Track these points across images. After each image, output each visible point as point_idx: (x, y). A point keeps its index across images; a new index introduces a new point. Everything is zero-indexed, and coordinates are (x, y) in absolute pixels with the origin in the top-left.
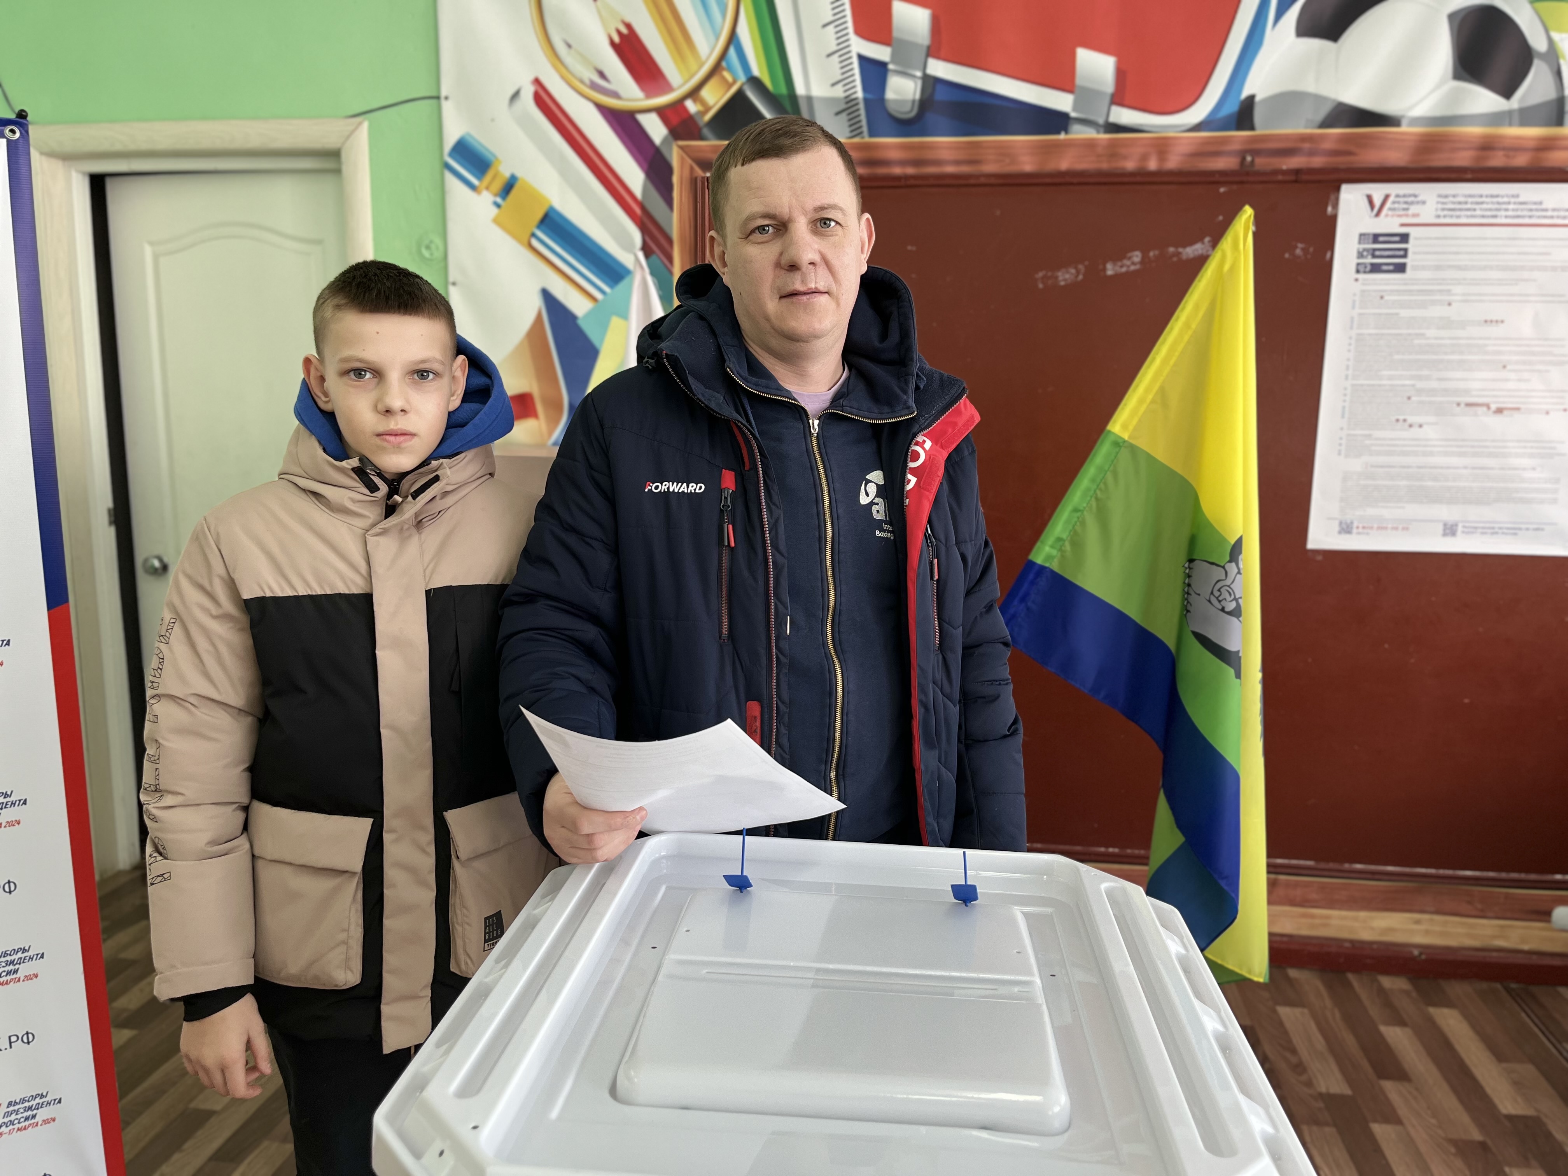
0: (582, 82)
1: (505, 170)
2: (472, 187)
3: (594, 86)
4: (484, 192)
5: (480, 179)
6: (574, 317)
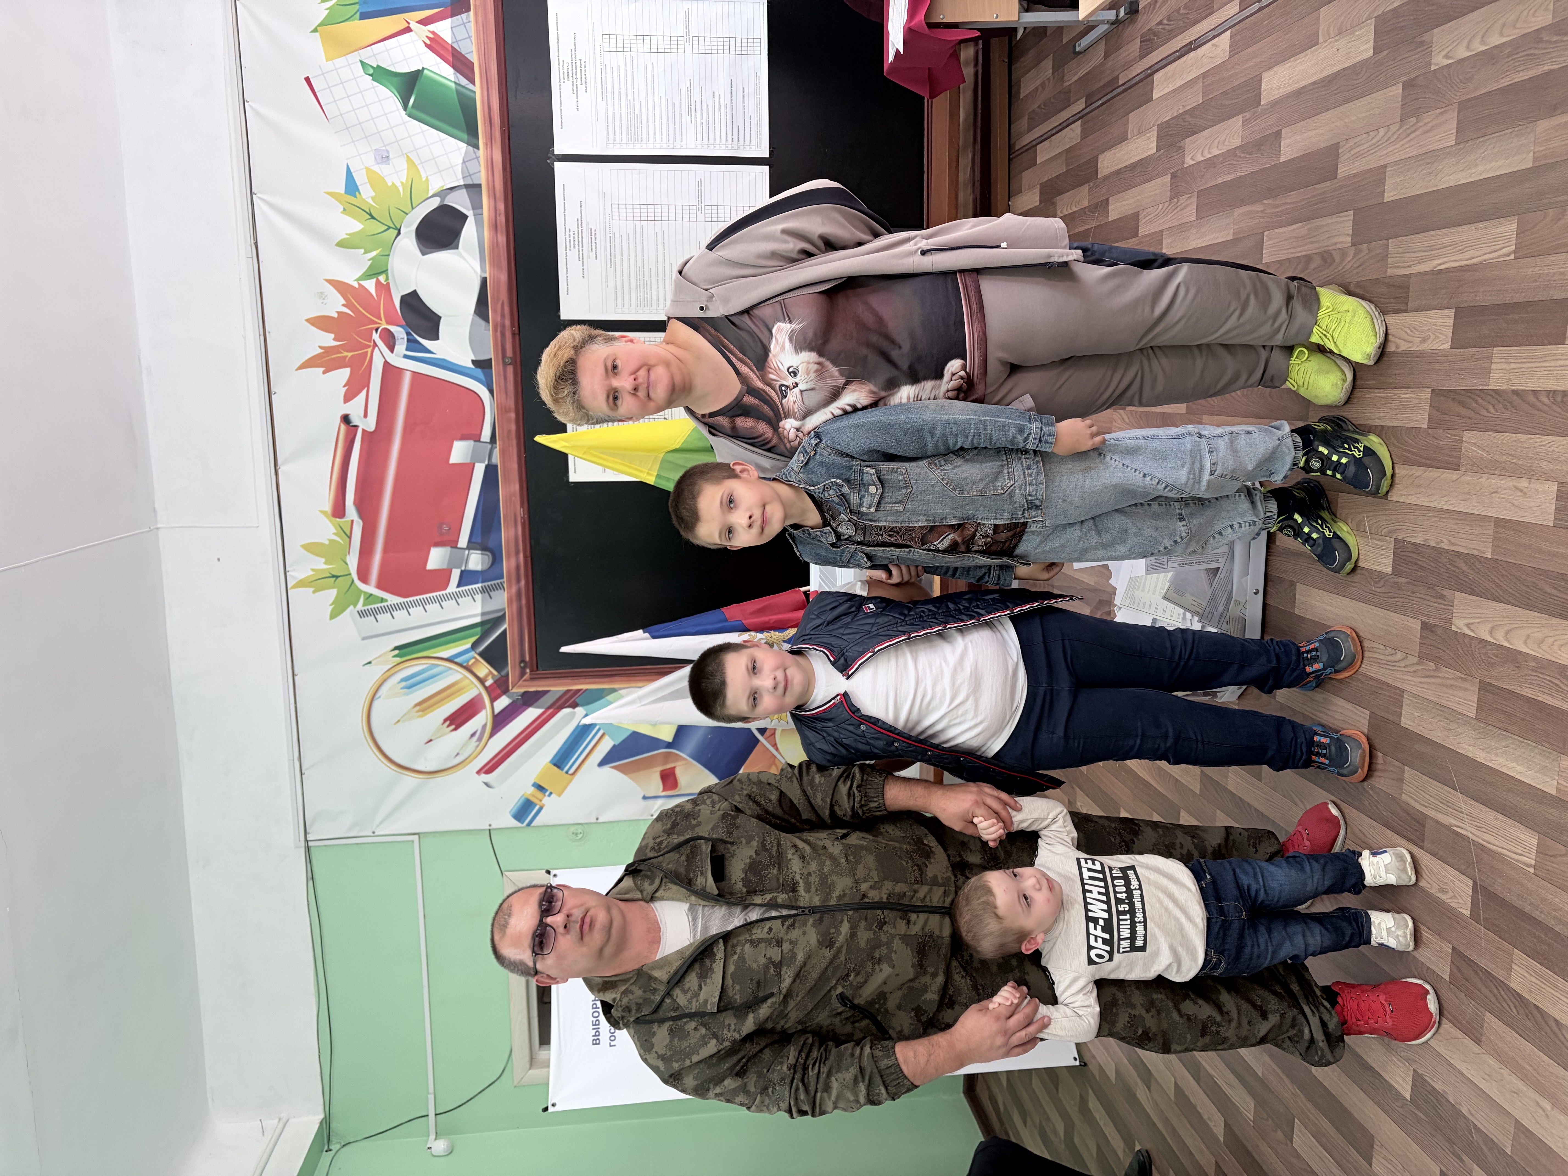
0: (477, 746)
1: (530, 791)
2: (541, 809)
3: (480, 739)
4: (543, 802)
5: (536, 805)
6: (614, 746)
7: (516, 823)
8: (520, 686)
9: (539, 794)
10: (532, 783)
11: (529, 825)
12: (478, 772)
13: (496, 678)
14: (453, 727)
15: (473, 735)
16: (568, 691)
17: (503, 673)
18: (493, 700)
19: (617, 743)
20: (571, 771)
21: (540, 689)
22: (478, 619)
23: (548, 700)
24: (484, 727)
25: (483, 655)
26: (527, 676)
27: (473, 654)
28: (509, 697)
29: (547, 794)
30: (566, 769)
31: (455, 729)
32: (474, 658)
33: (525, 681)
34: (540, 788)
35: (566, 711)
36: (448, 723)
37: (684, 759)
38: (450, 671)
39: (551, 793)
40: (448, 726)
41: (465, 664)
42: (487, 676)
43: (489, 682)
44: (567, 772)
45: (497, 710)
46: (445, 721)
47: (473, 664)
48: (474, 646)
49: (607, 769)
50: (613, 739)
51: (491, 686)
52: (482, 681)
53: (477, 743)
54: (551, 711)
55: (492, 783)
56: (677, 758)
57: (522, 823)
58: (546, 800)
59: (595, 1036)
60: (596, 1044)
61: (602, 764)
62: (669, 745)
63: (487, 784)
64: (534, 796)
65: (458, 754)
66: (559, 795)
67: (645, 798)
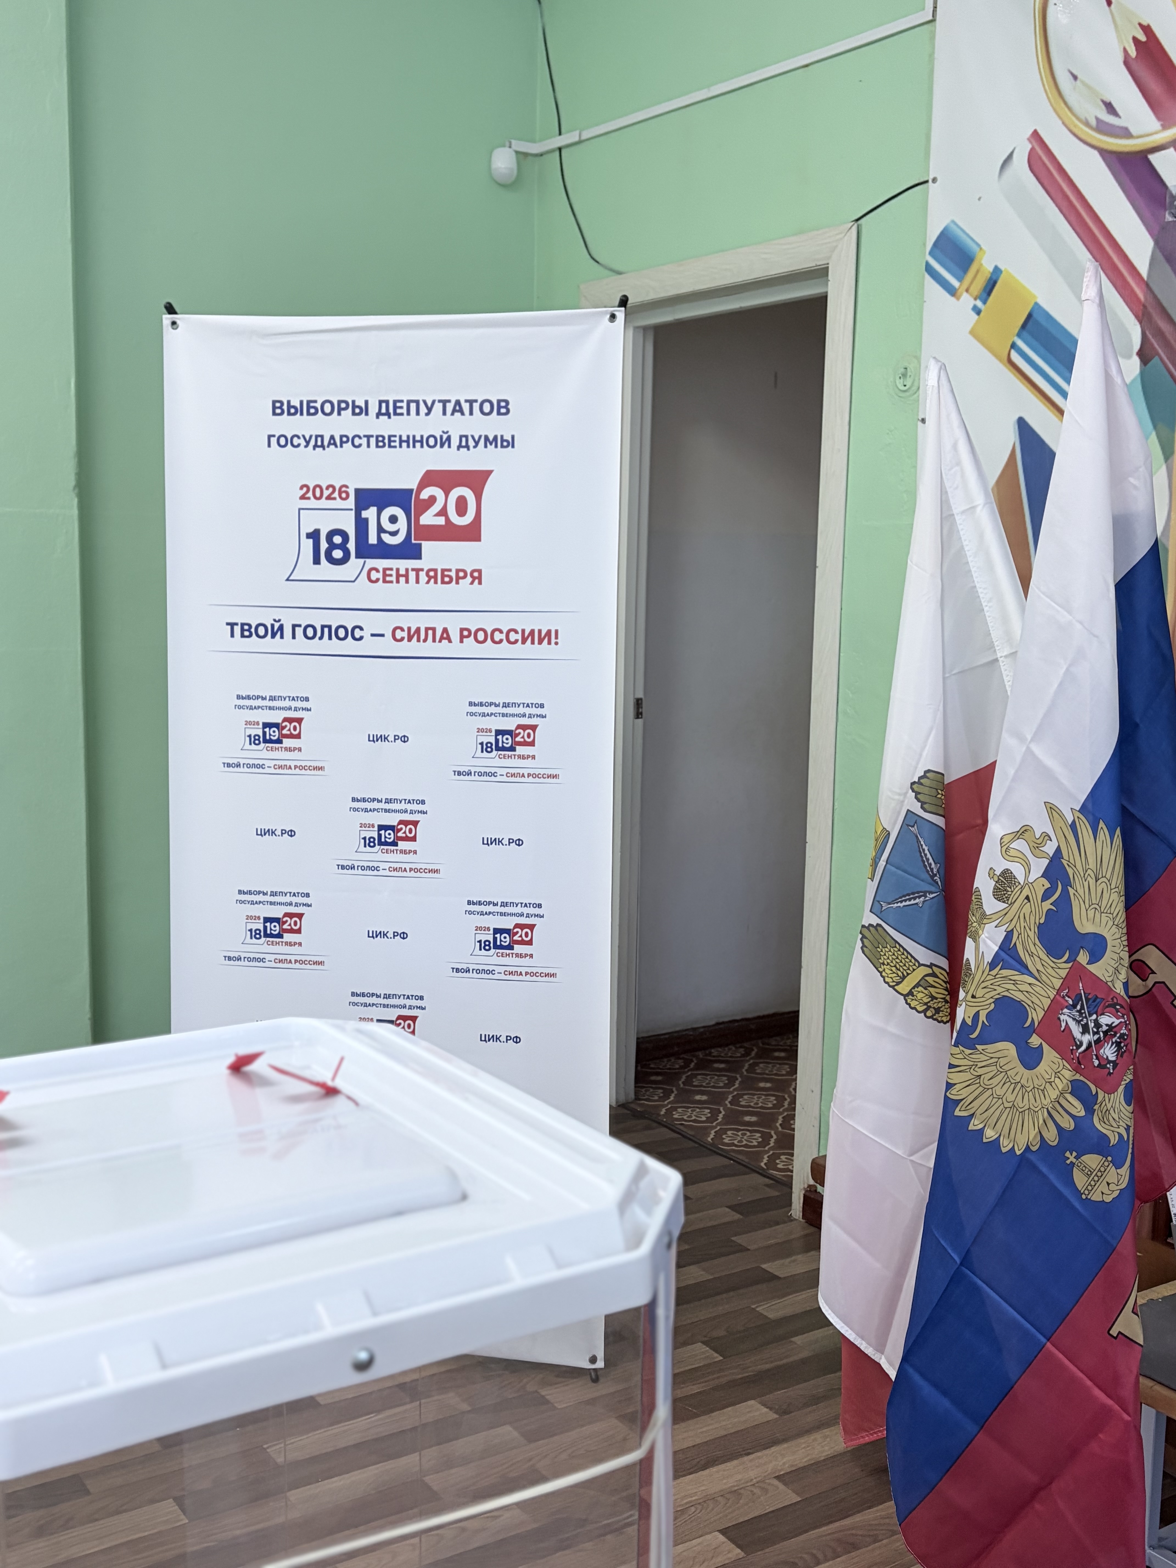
7: (932, 237)
9: (979, 285)
10: (1002, 267)
11: (929, 269)
12: (1036, 136)
14: (1133, 52)
15: (1110, 108)
20: (1015, 357)
23: (1166, 283)
24: (1126, 133)
29: (979, 303)
30: (1020, 343)
31: (1127, 60)
34: (990, 286)
35: (1136, 334)
36: (1143, 38)
39: (978, 312)
40: (1135, 40)
44: (1013, 346)
45: (1157, 159)
53: (1094, 123)
54: (1142, 296)
57: (931, 253)
59: (289, 406)
60: (274, 408)
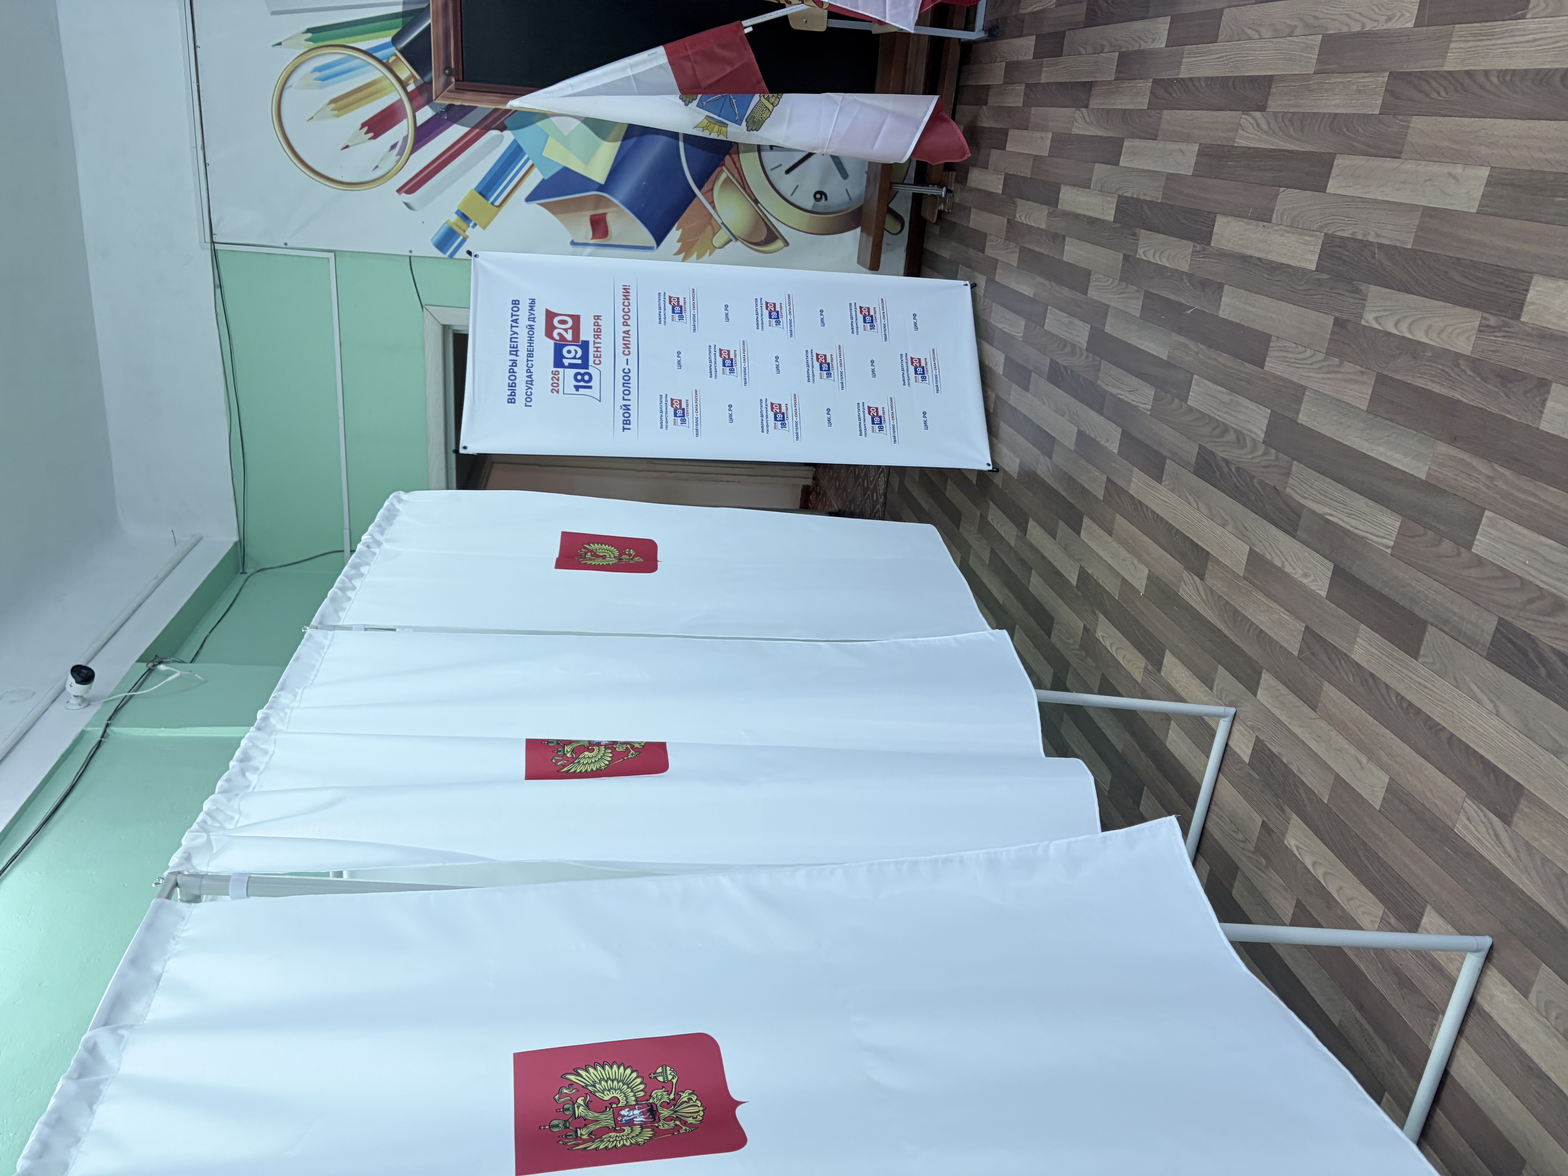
0: (398, 161)
2: (464, 240)
4: (467, 233)
5: (459, 235)
6: (543, 180)
7: (437, 253)
8: (445, 98)
9: (463, 224)
10: (456, 210)
11: (451, 256)
12: (399, 191)
13: (419, 84)
14: (371, 135)
15: (393, 147)
16: (496, 110)
17: (427, 79)
18: (415, 110)
19: (546, 178)
20: (497, 203)
21: (466, 104)
22: (399, 9)
23: (475, 117)
24: (406, 138)
25: (406, 52)
26: (452, 86)
27: (393, 49)
28: (432, 108)
29: (471, 224)
30: (492, 199)
31: (374, 138)
32: (395, 55)
33: (450, 91)
34: (464, 217)
35: (494, 133)
36: (366, 129)
37: (617, 206)
38: (370, 67)
39: (475, 225)
40: (366, 133)
41: (385, 61)
42: (409, 79)
43: (411, 87)
44: (492, 203)
45: (419, 123)
46: (363, 125)
47: (394, 61)
48: (395, 40)
49: (534, 206)
50: (542, 174)
51: (412, 91)
52: (403, 84)
53: (398, 157)
54: (477, 131)
55: (413, 205)
56: (609, 203)
57: (445, 252)
58: (470, 232)
59: (511, 395)
60: (511, 402)
61: (529, 199)
62: (601, 188)
63: (407, 205)
64: (457, 225)
65: (377, 167)
66: (484, 228)
67: (573, 243)
